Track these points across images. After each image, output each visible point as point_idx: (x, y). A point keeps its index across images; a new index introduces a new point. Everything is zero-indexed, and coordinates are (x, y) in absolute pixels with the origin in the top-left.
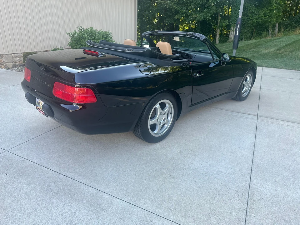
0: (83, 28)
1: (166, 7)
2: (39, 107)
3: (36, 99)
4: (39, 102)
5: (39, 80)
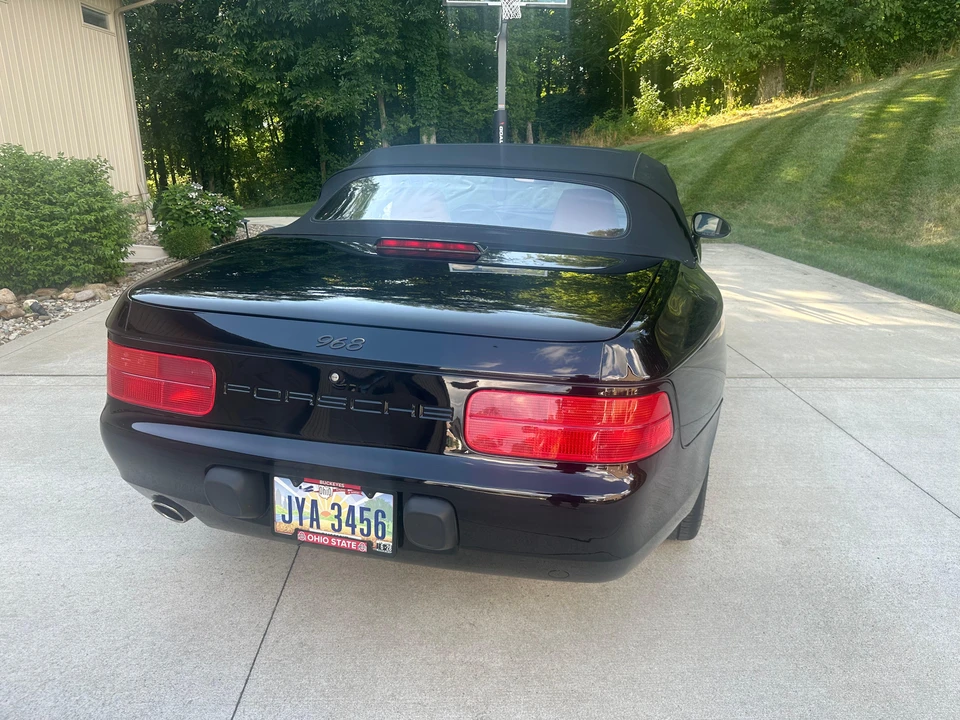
2: (301, 524)
3: (282, 487)
4: (303, 500)
5: (315, 401)
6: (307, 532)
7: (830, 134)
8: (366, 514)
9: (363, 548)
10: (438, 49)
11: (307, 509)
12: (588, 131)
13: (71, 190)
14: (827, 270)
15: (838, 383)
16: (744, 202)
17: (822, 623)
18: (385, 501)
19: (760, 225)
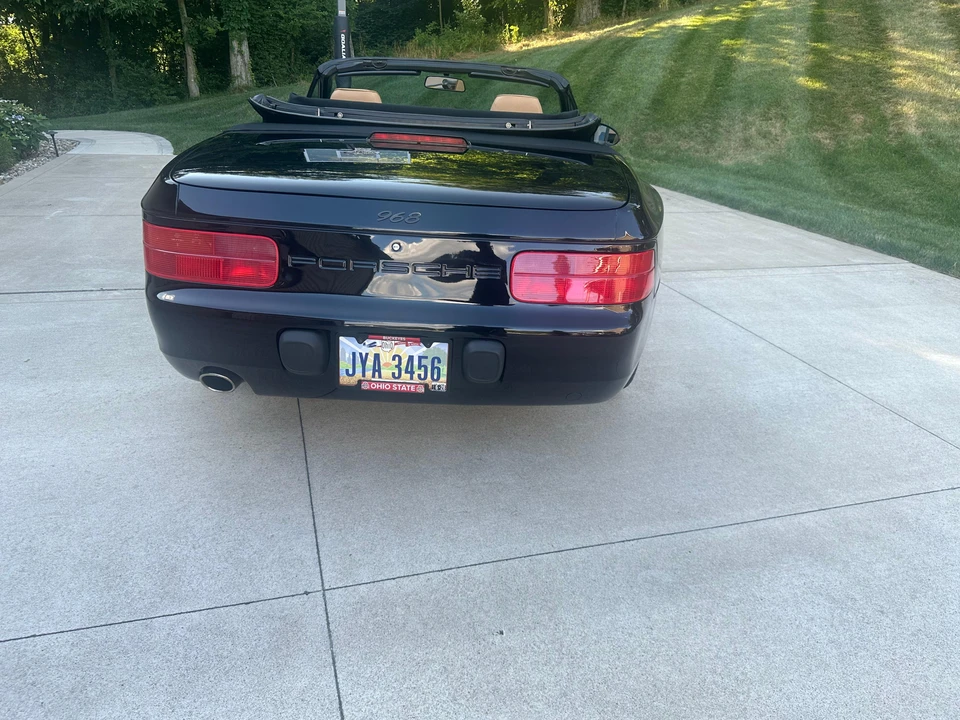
2: (364, 375)
3: (347, 344)
4: (367, 354)
5: (378, 268)
6: (370, 382)
7: (648, 59)
8: (424, 362)
9: (422, 390)
11: (370, 363)
12: (410, 45)
18: (441, 349)
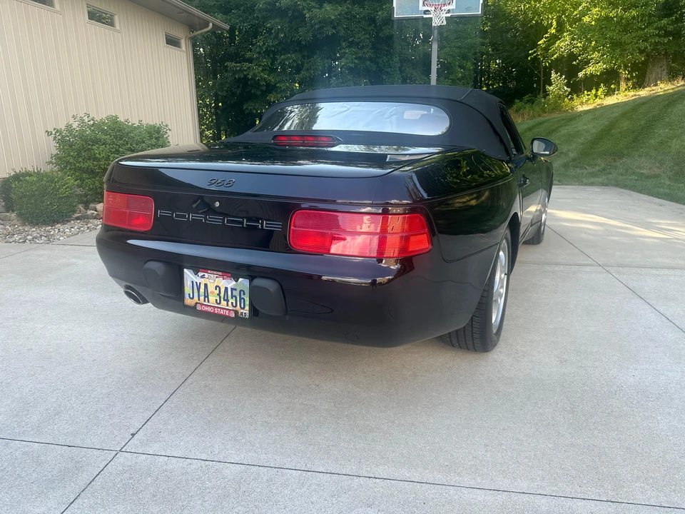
0: (91, 116)
1: (245, 76)
2: (199, 300)
3: (189, 275)
4: (200, 283)
5: (206, 219)
6: (202, 304)
9: (233, 315)
10: (400, 56)
11: (202, 290)
12: (510, 111)
13: (144, 142)
14: (680, 203)
15: (654, 271)
16: (623, 157)
17: (569, 408)
18: (244, 283)
19: (634, 173)
